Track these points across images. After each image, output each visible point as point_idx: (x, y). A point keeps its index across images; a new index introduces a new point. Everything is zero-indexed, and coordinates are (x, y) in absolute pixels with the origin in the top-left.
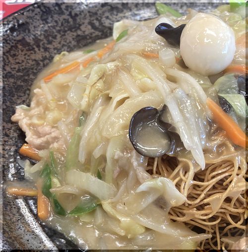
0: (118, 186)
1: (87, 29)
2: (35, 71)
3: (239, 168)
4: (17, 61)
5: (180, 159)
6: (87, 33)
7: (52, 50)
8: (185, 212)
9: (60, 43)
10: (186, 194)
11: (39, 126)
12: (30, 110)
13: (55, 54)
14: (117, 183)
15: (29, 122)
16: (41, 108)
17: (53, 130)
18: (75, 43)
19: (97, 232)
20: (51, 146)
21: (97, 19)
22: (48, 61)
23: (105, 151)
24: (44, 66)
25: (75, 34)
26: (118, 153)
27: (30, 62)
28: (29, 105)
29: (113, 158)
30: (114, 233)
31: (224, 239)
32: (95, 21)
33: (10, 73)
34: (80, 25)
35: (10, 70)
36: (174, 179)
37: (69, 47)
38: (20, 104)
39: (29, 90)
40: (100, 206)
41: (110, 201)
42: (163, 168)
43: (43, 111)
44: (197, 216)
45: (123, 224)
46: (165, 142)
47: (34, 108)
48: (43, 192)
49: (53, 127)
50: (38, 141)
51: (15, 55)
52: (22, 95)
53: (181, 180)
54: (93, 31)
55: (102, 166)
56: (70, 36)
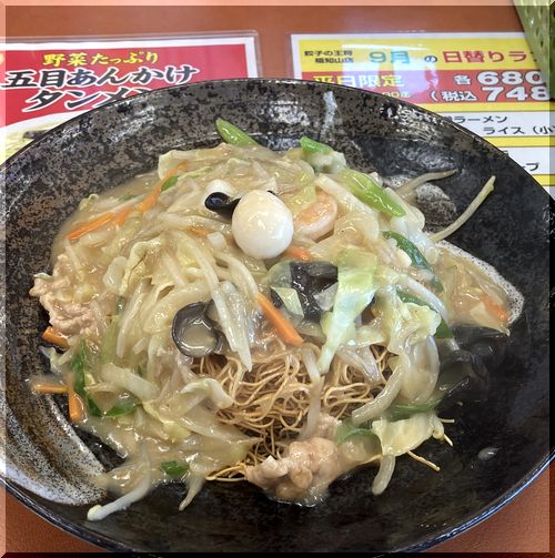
0: (161, 385)
1: (122, 160)
2: (55, 224)
3: (291, 368)
4: (33, 211)
5: (228, 358)
6: (122, 165)
7: (77, 193)
8: (234, 414)
9: (87, 182)
10: (234, 396)
11: (65, 303)
12: (52, 281)
13: (82, 198)
14: (159, 382)
15: (53, 298)
16: (67, 278)
17: (83, 309)
18: (108, 181)
19: (137, 436)
20: (82, 332)
21: (136, 145)
22: (72, 208)
23: (147, 348)
24: (68, 215)
25: (107, 168)
26: (161, 351)
27: (49, 211)
28: (50, 273)
29: (155, 355)
30: (157, 437)
31: (278, 443)
32: (133, 148)
33: (24, 229)
34: (114, 155)
35: (24, 226)
36: (222, 378)
37: (99, 186)
38: (38, 271)
39: (49, 251)
40: (141, 406)
41: (152, 401)
42: (210, 366)
43: (69, 283)
44: (247, 419)
45: (166, 427)
46: (211, 340)
47: (58, 278)
48: (75, 390)
49: (82, 306)
50: (66, 325)
51: (29, 204)
52: (40, 258)
53: (229, 380)
54: (131, 161)
55: (143, 361)
56: (100, 171)
